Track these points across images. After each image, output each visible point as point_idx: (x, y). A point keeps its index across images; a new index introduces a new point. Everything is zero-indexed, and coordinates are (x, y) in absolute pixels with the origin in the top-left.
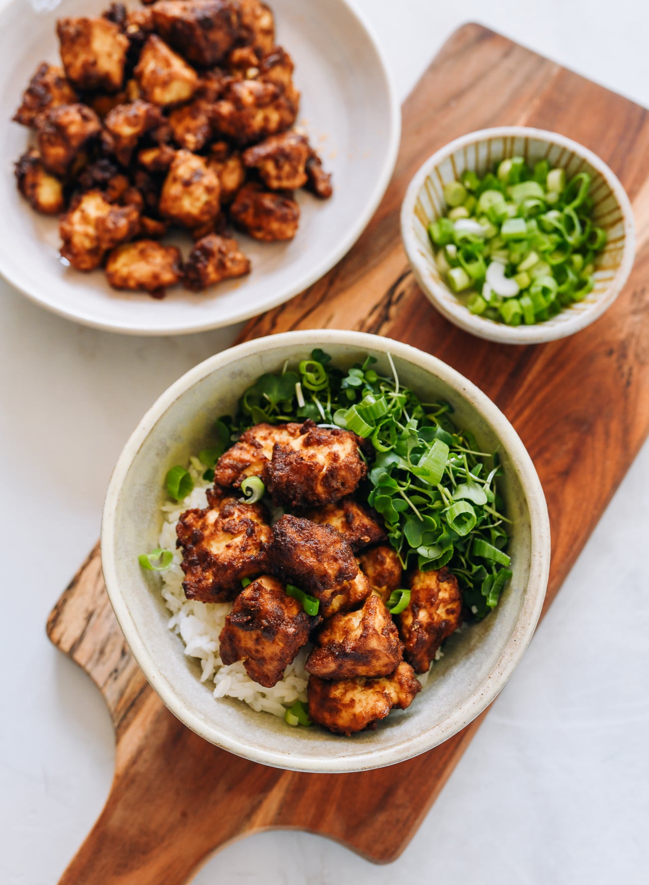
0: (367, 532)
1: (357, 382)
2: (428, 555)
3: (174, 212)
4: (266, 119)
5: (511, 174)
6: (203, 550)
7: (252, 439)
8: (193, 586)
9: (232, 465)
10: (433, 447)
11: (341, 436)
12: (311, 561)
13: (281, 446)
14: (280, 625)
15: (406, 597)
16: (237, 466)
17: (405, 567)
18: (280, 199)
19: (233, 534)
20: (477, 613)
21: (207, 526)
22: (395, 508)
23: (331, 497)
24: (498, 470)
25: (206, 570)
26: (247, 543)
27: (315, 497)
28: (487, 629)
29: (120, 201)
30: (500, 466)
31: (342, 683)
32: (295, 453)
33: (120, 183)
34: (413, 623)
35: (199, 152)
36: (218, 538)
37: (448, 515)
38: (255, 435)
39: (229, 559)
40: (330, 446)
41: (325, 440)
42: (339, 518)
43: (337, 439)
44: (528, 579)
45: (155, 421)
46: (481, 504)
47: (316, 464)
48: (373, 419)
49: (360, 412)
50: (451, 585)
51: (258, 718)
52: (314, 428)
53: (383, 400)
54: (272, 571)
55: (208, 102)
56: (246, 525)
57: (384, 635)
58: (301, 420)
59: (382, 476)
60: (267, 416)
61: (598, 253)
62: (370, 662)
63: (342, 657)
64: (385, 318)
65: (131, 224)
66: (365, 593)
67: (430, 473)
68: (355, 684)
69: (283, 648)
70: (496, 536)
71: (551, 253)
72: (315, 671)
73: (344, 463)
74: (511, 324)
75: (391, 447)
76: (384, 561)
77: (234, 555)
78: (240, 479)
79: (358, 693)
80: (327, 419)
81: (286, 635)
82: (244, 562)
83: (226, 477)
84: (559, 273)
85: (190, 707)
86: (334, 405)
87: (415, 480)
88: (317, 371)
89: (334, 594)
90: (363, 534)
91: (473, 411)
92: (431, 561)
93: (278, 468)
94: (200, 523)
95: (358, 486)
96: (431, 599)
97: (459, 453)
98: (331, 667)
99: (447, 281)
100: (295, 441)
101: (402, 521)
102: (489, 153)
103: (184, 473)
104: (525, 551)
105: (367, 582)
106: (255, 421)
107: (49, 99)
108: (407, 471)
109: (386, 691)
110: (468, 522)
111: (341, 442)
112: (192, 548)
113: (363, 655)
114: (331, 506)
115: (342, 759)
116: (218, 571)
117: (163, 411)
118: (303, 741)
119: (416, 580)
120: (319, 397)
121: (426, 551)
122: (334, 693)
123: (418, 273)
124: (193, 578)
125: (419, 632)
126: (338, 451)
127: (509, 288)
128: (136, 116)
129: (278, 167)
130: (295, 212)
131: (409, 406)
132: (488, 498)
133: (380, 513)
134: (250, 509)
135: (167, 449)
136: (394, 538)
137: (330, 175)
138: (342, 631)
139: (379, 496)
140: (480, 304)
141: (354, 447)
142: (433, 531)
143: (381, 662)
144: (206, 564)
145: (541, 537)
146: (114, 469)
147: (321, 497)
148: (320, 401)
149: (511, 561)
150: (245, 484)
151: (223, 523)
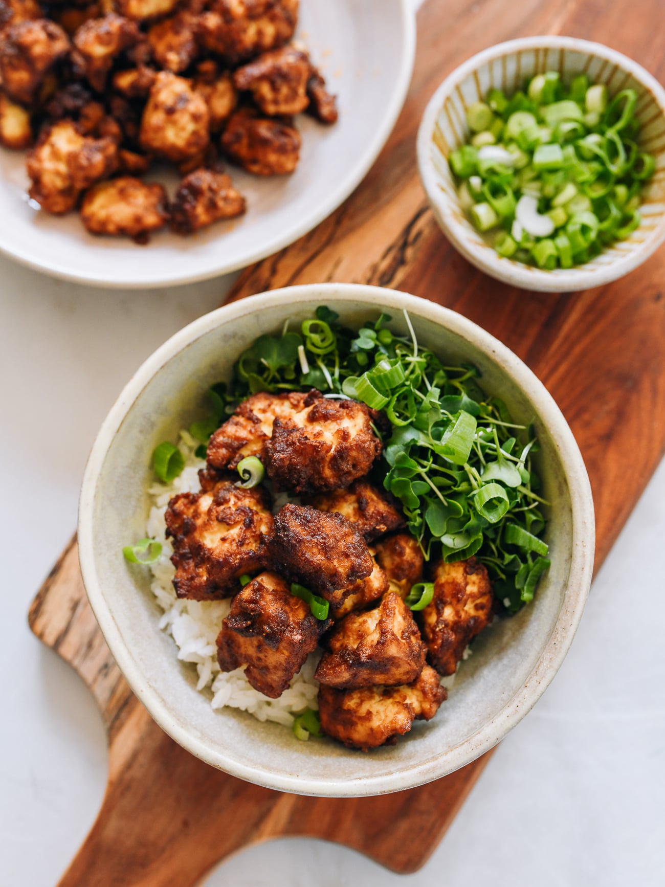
0: (383, 519)
1: (370, 345)
2: (454, 545)
3: (157, 143)
4: (260, 33)
5: (544, 92)
6: (195, 543)
7: (249, 413)
8: (186, 584)
9: (226, 443)
10: (459, 420)
11: (352, 410)
12: (318, 558)
13: (283, 421)
14: (284, 631)
15: (429, 592)
16: (232, 446)
17: (427, 558)
18: (278, 127)
19: (228, 524)
20: (510, 607)
21: (200, 514)
22: (414, 491)
23: (341, 481)
24: (534, 445)
25: (200, 566)
26: (245, 536)
27: (322, 481)
28: (522, 624)
29: (94, 133)
30: (535, 440)
31: (357, 691)
32: (298, 430)
33: (93, 111)
34: (437, 622)
35: (183, 73)
36: (212, 529)
37: (476, 499)
38: (253, 407)
39: (225, 555)
40: (338, 421)
41: (333, 415)
42: (350, 504)
43: (347, 413)
44: (569, 571)
45: (136, 395)
46: (514, 486)
47: (322, 444)
48: (388, 388)
49: (372, 380)
50: (480, 576)
51: (262, 730)
52: (320, 399)
53: (399, 366)
54: (274, 569)
55: (194, 14)
56: (243, 514)
57: (404, 639)
58: (305, 389)
59: (399, 456)
60: (266, 384)
61: (646, 183)
62: (389, 670)
63: (357, 666)
64: (400, 261)
65: (108, 160)
66: (382, 590)
67: (455, 452)
68: (371, 692)
69: (289, 657)
70: (532, 520)
71: (591, 185)
72: (326, 681)
73: (355, 443)
74: (545, 268)
75: (409, 421)
76: (403, 551)
77: (230, 551)
78: (236, 459)
79: (375, 703)
80: (335, 388)
81: (291, 643)
82: (241, 559)
83: (220, 458)
84: (600, 208)
85: (184, 723)
86: (343, 371)
87: (437, 458)
88: (322, 331)
89: (345, 595)
90: (379, 522)
91: (503, 376)
92: (457, 551)
93: (278, 449)
94: (192, 510)
95: (372, 467)
96: (457, 594)
97: (487, 425)
98: (344, 677)
99: (471, 218)
100: (299, 414)
101: (424, 506)
102: (519, 68)
103: (172, 451)
104: (566, 538)
105: (384, 576)
106: (252, 390)
107: (10, 14)
108: (428, 449)
109: (408, 701)
110: (499, 507)
111: (352, 417)
112: (183, 539)
113: (380, 662)
114: (341, 491)
115: (358, 782)
116: (212, 568)
117: (145, 382)
118: (314, 758)
119: (440, 570)
120: (326, 362)
121: (452, 540)
122: (349, 703)
123: (437, 211)
124: (185, 574)
125: (444, 633)
126: (348, 427)
127: (542, 225)
128: (109, 33)
129: (275, 89)
130: (296, 141)
131: (429, 370)
132: (522, 478)
133: (398, 498)
134: (248, 495)
135: (153, 425)
136: (414, 526)
137: (334, 97)
138: (357, 635)
139: (396, 479)
140: (509, 246)
141: (367, 421)
142: (459, 517)
143: (401, 670)
144: (199, 558)
145: (584, 523)
146: (91, 451)
147: (329, 482)
148: (327, 365)
149: (549, 550)
150: (242, 466)
151: (217, 512)
